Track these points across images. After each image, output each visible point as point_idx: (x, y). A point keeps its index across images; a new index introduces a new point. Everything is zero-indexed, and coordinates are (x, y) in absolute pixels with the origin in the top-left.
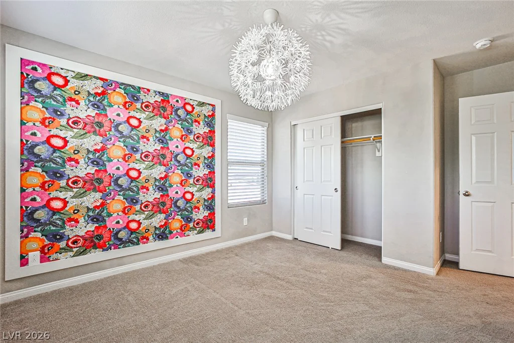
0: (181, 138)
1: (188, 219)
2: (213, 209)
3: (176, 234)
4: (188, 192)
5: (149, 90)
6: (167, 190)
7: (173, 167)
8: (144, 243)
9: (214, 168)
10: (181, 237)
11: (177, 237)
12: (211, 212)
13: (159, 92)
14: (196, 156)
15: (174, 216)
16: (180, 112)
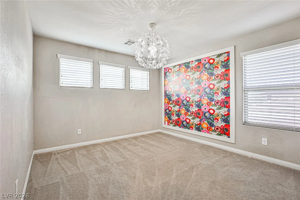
0: (207, 80)
1: (211, 125)
2: (229, 122)
3: (204, 131)
4: (212, 109)
5: (193, 61)
6: (201, 107)
7: (203, 95)
8: (191, 130)
9: (229, 95)
10: (207, 133)
11: (205, 133)
12: (227, 124)
13: (197, 60)
14: (216, 88)
15: (204, 121)
16: (207, 66)
